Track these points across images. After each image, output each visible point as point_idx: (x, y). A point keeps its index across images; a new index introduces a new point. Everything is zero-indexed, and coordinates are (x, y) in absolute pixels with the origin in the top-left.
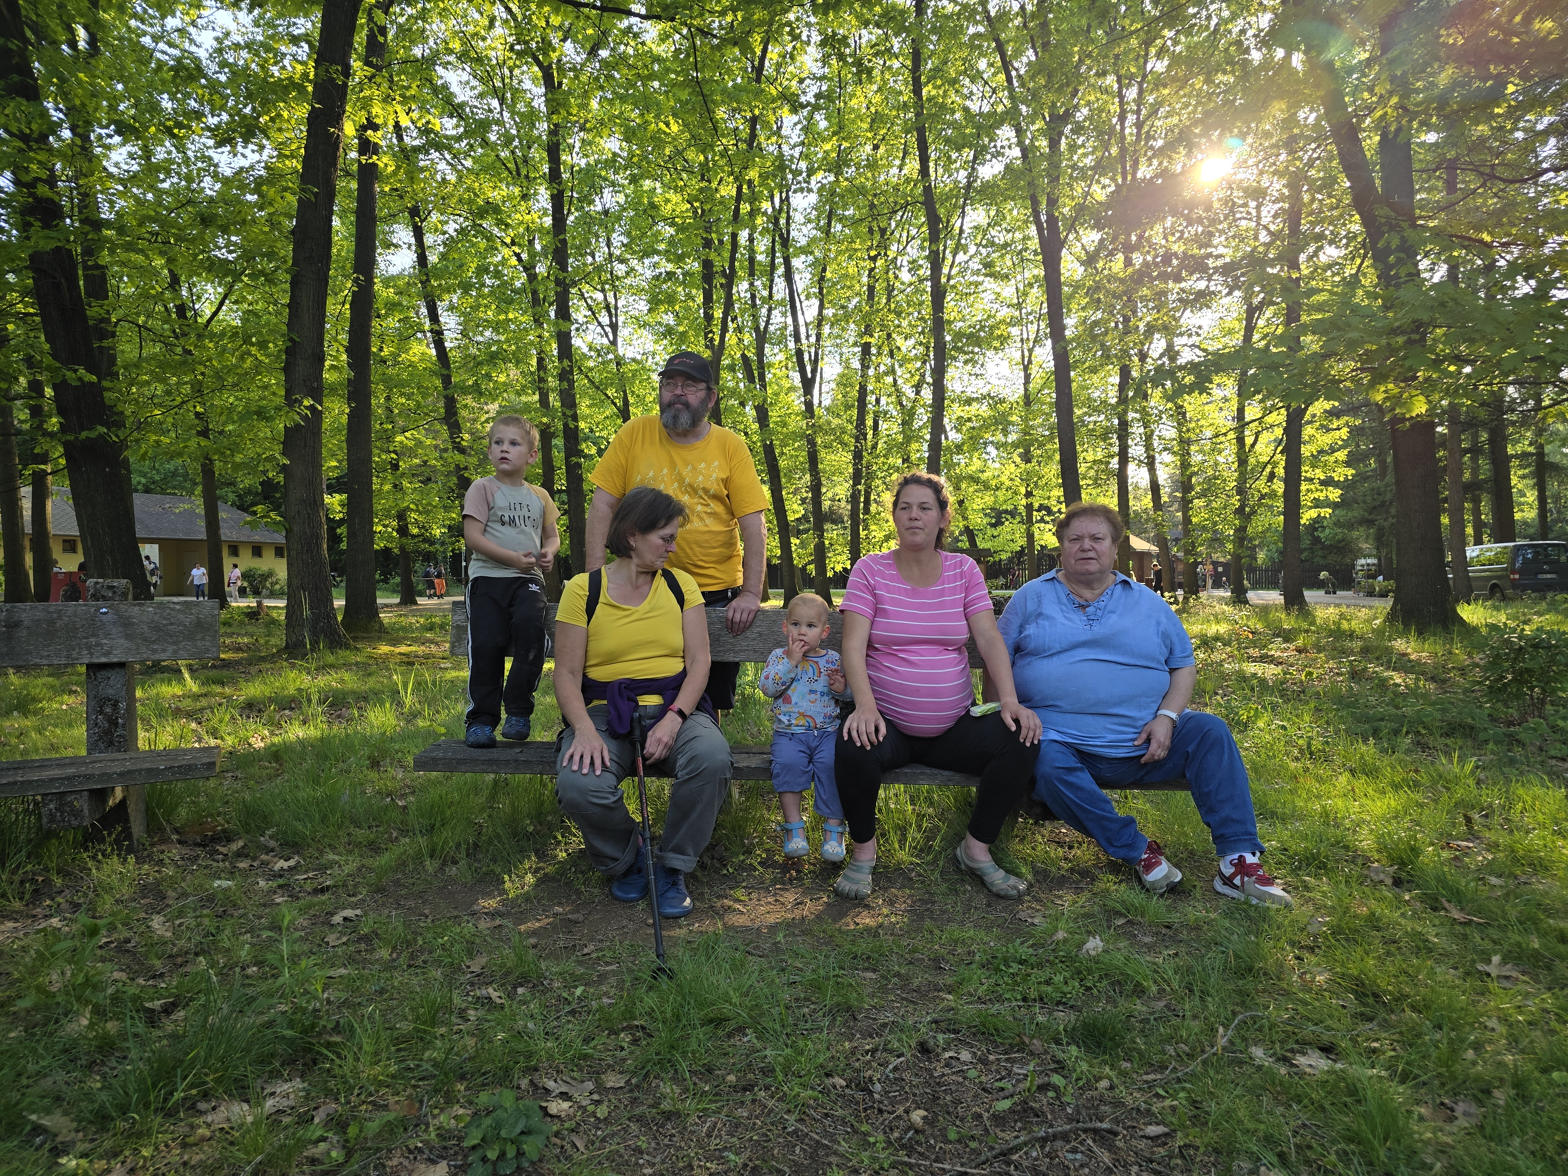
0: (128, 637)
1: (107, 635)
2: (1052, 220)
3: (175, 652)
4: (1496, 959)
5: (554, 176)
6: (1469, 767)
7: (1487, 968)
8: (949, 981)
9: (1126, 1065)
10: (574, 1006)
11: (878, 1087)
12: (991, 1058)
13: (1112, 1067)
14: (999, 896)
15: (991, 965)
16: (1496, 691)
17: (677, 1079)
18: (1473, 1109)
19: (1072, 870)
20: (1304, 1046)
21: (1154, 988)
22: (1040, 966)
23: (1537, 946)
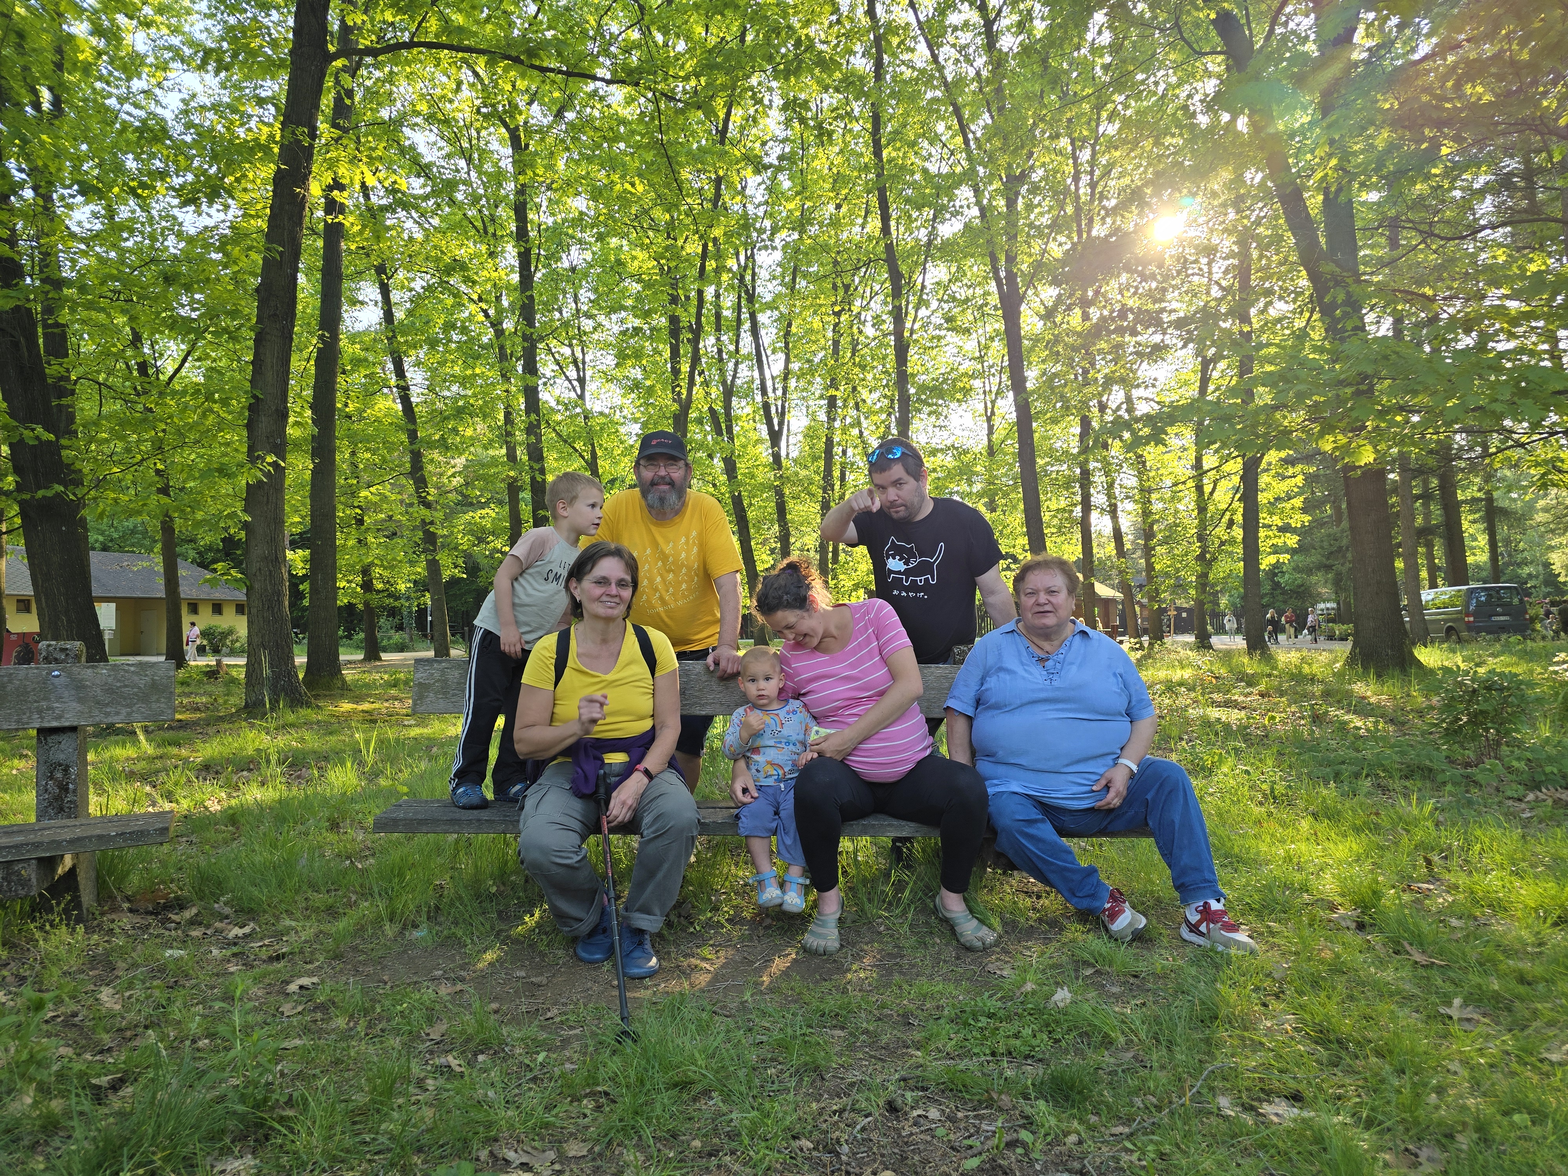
0: (80, 700)
1: (59, 699)
2: (1011, 277)
3: (129, 714)
4: (1457, 1002)
5: (521, 234)
6: (1428, 808)
7: (1449, 1011)
8: (918, 1036)
9: (1093, 1119)
10: (536, 1072)
11: (846, 1148)
12: (960, 1115)
13: (1081, 1121)
14: (969, 949)
15: (960, 1019)
16: (1453, 733)
17: (640, 1146)
18: (1437, 1154)
19: (1040, 920)
20: (1268, 1094)
21: (1122, 1040)
22: (1009, 1019)
23: (1496, 987)
